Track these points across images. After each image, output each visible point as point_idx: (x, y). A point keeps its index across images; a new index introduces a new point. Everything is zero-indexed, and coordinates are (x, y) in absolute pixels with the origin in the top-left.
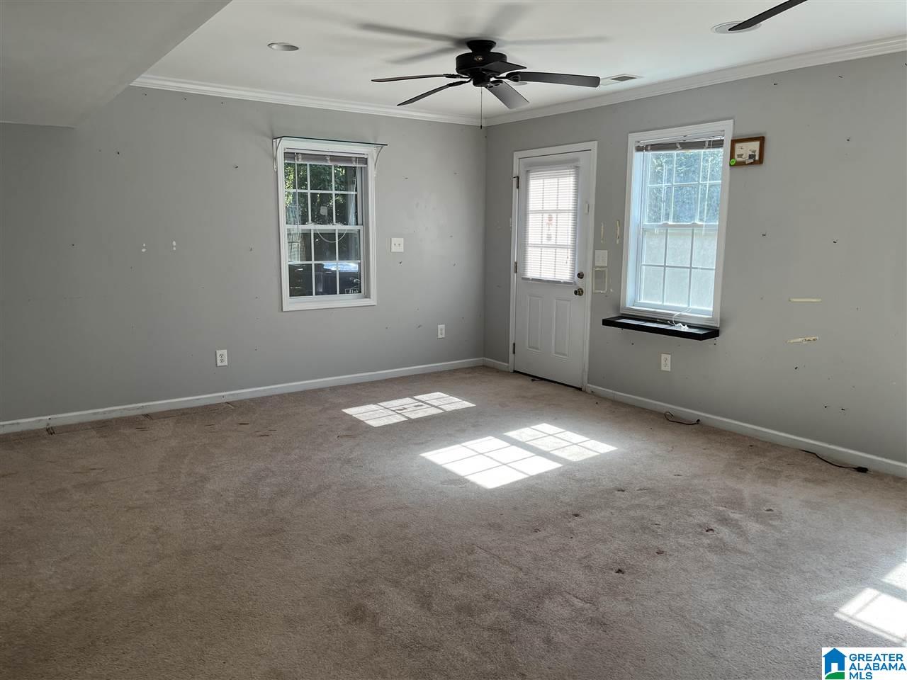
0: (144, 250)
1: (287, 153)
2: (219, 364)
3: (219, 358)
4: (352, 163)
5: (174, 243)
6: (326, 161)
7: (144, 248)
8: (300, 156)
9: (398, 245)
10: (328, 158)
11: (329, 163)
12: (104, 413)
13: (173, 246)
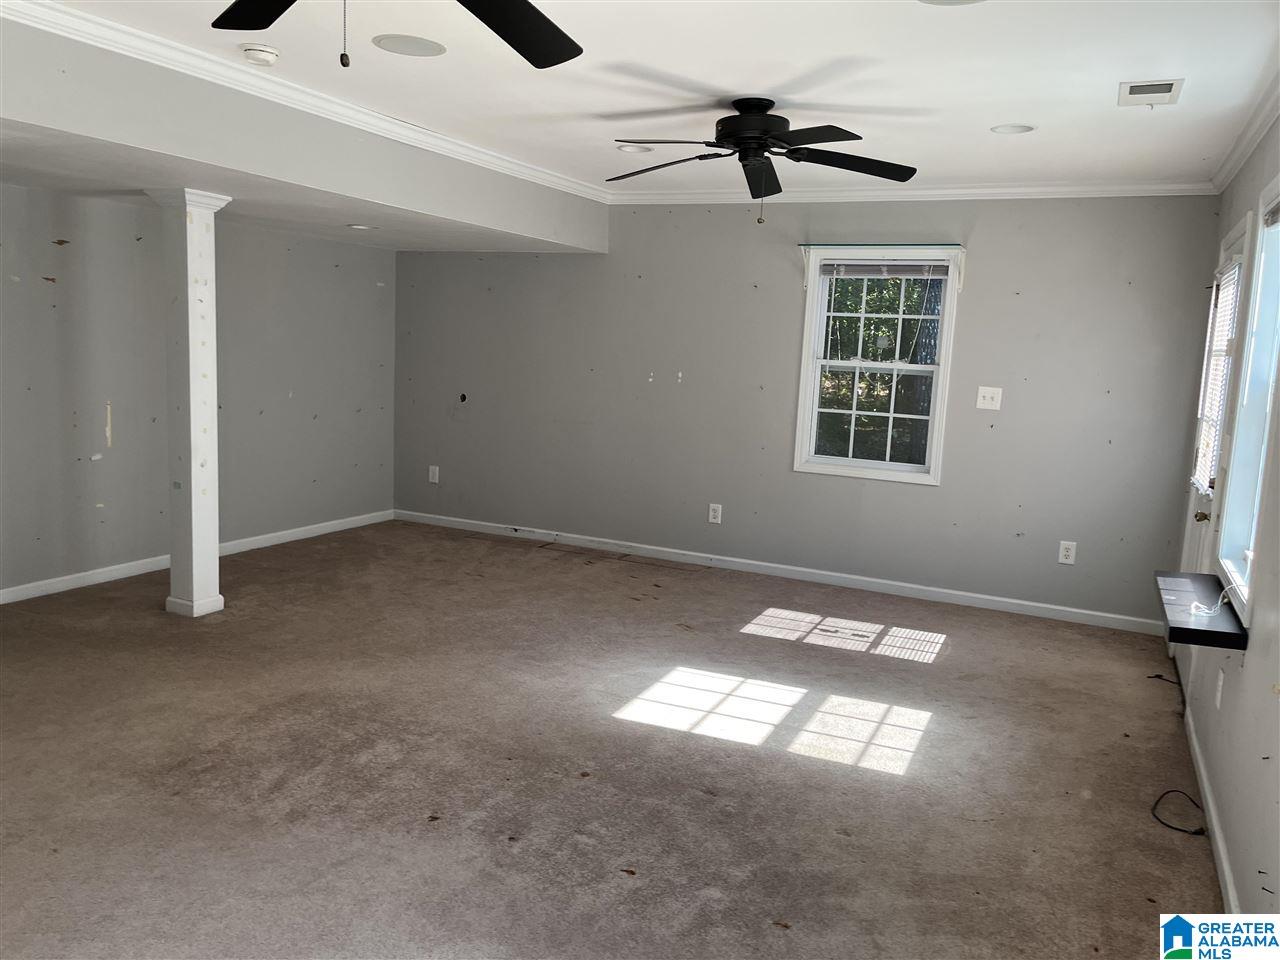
0: (651, 380)
1: (824, 265)
2: (711, 520)
3: (711, 513)
4: (923, 274)
5: (680, 375)
6: (881, 272)
7: (651, 377)
8: (842, 269)
9: (990, 398)
10: (884, 269)
11: (885, 276)
12: (599, 542)
13: (678, 378)
